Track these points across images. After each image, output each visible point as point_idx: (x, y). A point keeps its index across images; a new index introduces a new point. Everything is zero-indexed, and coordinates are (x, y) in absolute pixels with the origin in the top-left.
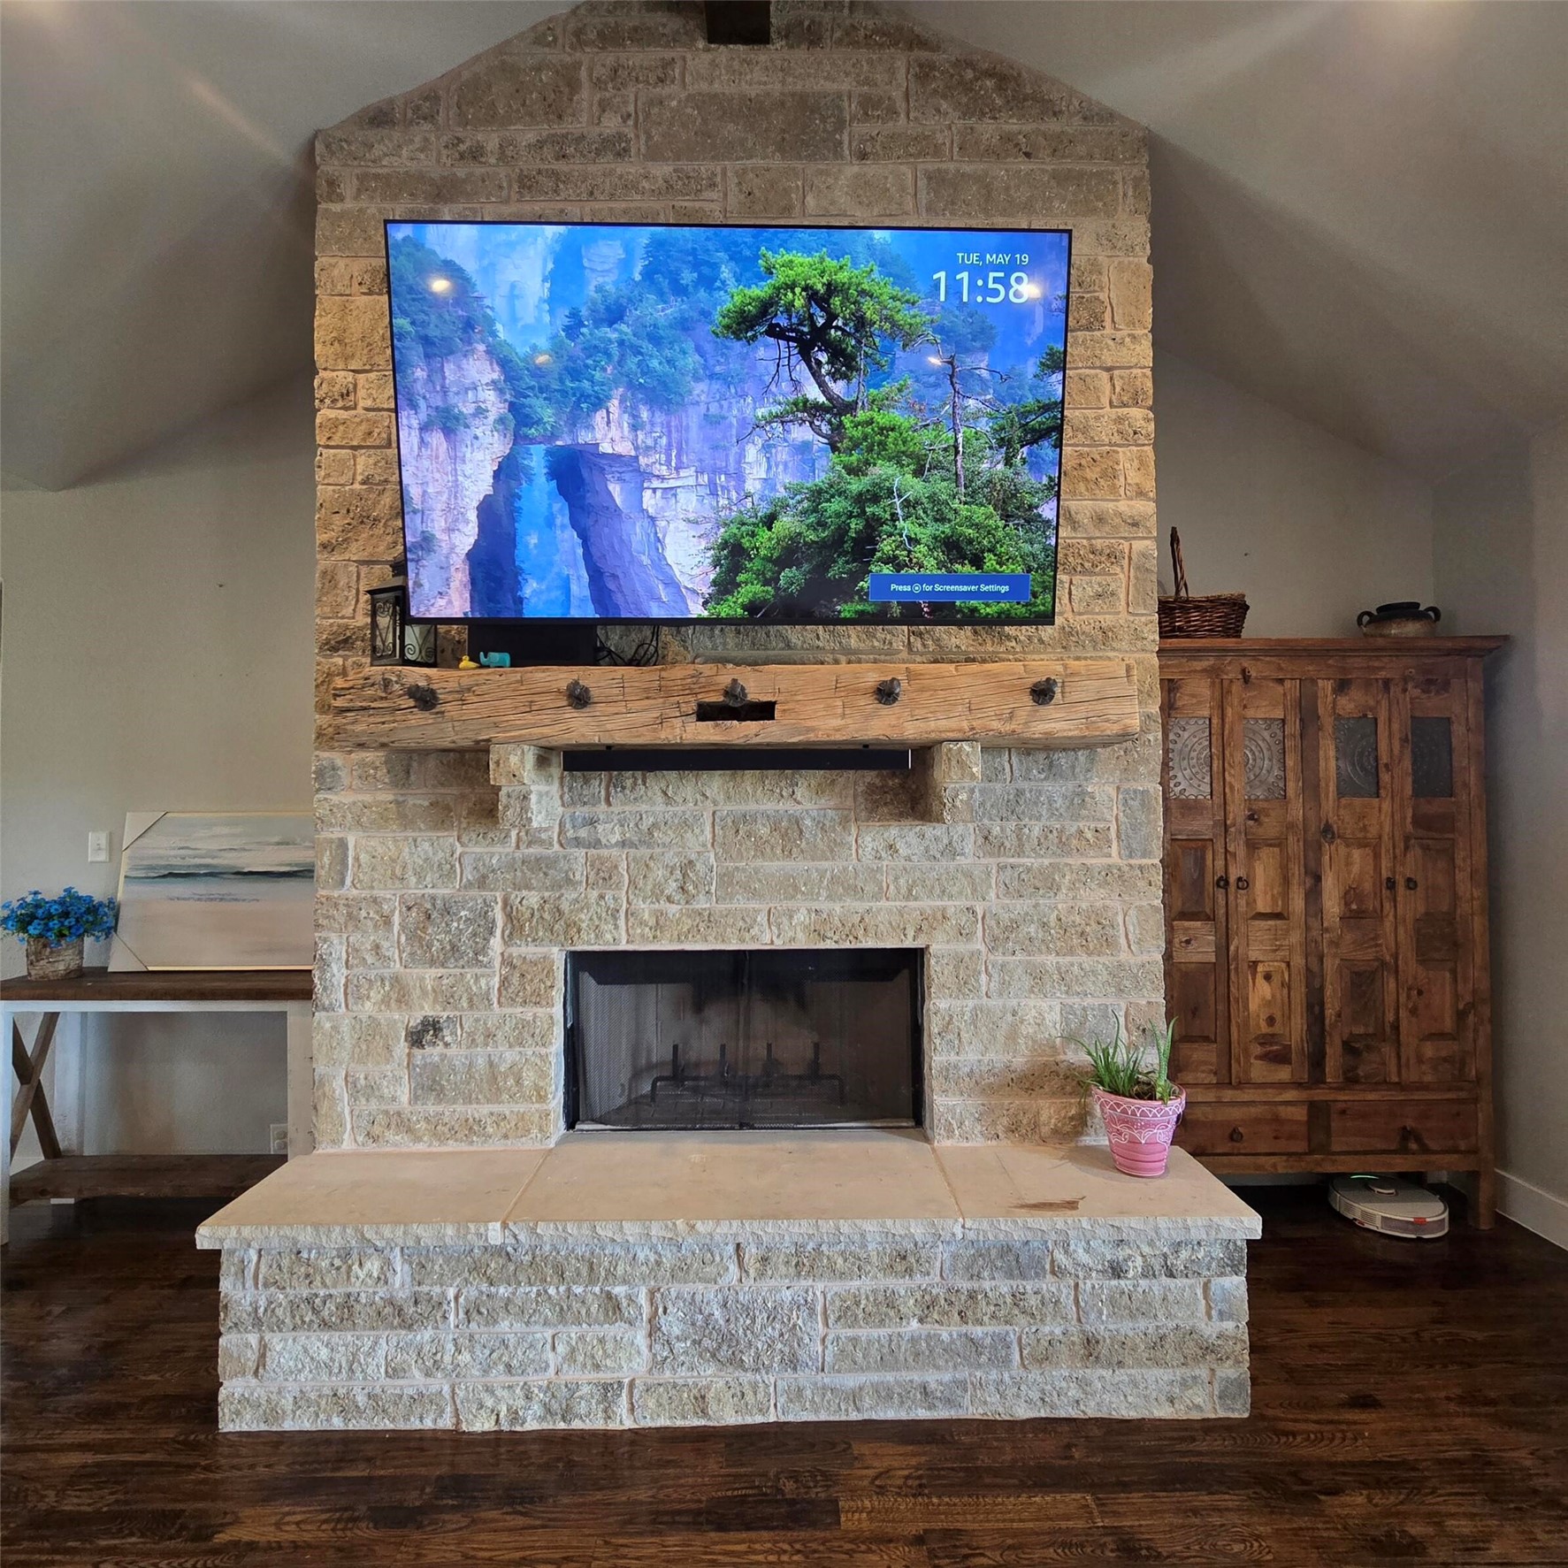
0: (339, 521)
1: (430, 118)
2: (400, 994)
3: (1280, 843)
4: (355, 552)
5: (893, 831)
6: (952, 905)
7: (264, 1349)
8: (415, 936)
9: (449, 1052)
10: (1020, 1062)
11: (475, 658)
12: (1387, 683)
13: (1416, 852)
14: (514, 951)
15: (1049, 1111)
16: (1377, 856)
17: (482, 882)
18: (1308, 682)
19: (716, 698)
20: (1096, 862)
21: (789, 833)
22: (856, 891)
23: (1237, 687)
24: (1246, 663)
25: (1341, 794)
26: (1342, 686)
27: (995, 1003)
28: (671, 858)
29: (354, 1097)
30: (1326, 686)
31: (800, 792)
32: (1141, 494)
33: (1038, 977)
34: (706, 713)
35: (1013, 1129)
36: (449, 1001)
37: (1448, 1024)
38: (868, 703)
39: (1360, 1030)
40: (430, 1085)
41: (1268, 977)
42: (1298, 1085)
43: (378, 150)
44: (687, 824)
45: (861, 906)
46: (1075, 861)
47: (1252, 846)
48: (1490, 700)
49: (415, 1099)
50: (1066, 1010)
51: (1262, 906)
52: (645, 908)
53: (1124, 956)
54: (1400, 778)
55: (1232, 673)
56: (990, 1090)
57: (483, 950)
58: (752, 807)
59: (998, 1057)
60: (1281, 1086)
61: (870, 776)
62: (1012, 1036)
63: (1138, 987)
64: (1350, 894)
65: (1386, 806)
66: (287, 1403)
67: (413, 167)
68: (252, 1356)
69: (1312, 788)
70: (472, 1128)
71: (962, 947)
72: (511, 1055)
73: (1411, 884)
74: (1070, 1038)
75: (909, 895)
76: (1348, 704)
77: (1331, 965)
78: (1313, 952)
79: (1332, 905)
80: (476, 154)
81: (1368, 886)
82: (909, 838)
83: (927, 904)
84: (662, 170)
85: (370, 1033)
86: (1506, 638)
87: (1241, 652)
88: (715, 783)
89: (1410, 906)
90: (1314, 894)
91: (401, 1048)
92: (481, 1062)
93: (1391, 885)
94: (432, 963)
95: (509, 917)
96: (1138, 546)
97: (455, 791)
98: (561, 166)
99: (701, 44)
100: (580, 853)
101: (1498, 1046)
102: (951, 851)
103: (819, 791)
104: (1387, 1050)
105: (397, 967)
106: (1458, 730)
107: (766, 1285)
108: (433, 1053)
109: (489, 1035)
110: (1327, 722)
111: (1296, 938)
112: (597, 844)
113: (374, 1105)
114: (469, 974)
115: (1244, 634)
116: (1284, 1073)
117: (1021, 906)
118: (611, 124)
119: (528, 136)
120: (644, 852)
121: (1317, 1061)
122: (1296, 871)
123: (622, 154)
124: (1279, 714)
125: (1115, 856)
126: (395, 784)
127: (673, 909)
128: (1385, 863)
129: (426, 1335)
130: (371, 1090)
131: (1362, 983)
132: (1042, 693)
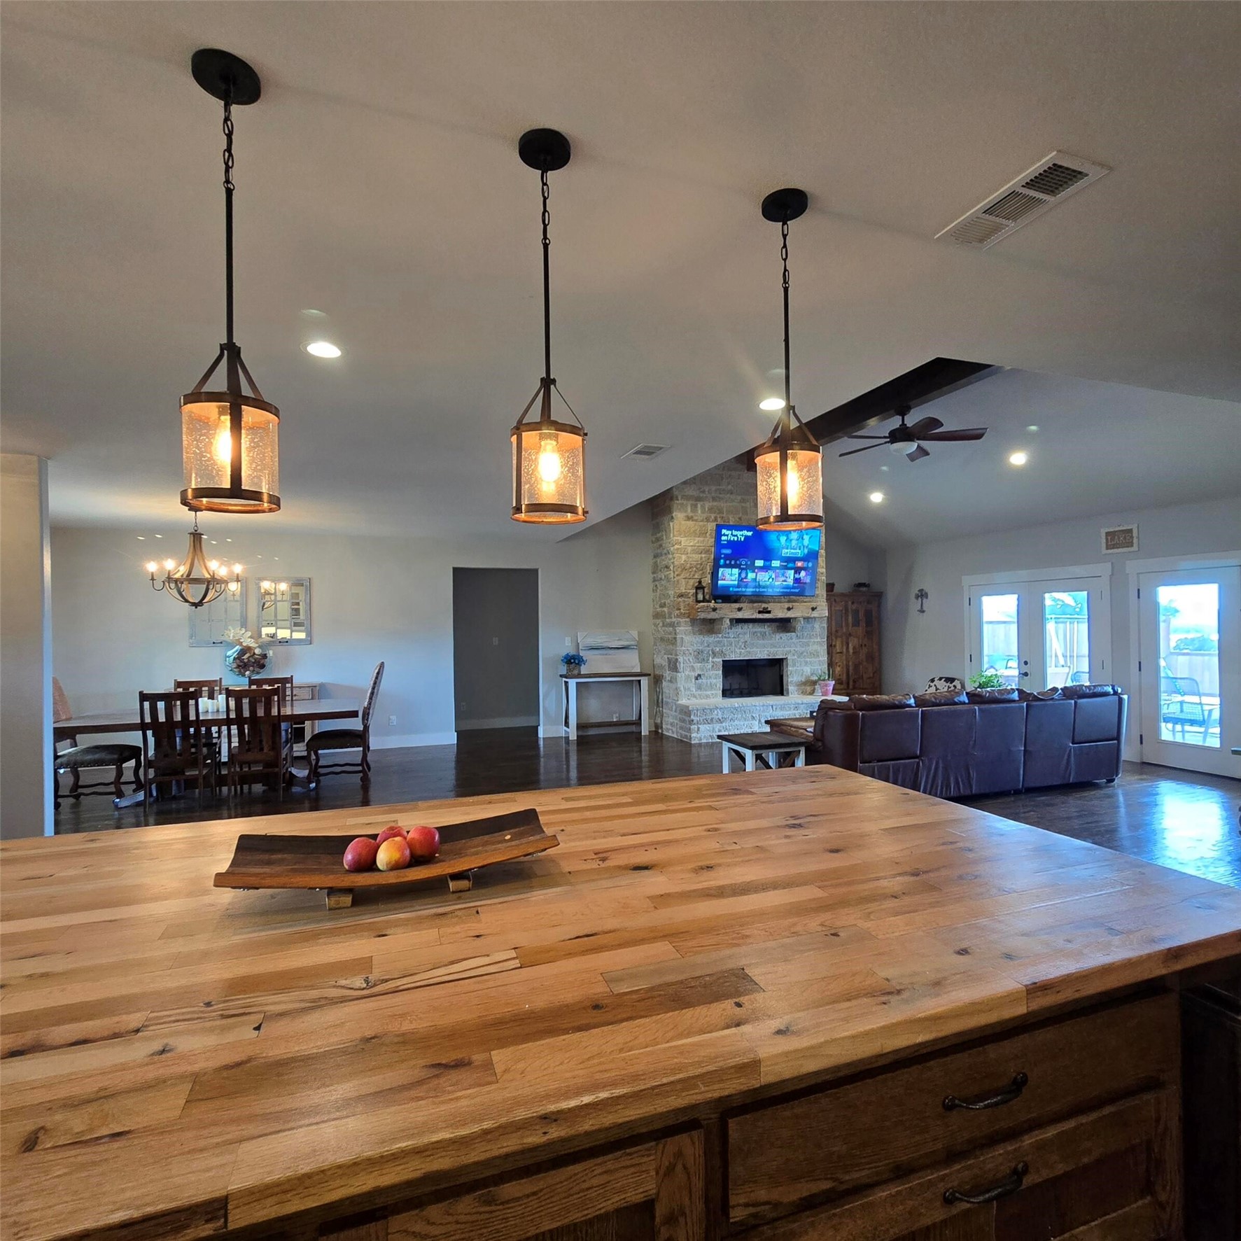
0: (680, 569)
1: (695, 483)
2: (693, 669)
3: (841, 637)
4: (682, 576)
5: (781, 635)
6: (792, 649)
7: (698, 729)
8: (696, 657)
9: (702, 681)
10: (803, 680)
11: (715, 601)
12: (861, 602)
13: (866, 639)
14: (714, 660)
15: (809, 689)
16: (859, 639)
17: (708, 646)
18: (847, 602)
19: (762, 610)
20: (816, 640)
21: (763, 635)
22: (776, 647)
23: (834, 603)
24: (836, 598)
25: (853, 626)
26: (853, 603)
27: (799, 668)
28: (742, 640)
29: (685, 691)
30: (850, 603)
31: (766, 627)
32: (823, 567)
33: (806, 663)
34: (760, 612)
35: (802, 693)
36: (703, 670)
37: (871, 675)
38: (786, 611)
39: (856, 677)
40: (699, 688)
41: (839, 666)
42: (845, 689)
43: (686, 490)
44: (745, 634)
45: (776, 650)
46: (812, 640)
47: (836, 638)
48: (879, 606)
49: (696, 691)
50: (811, 669)
51: (838, 651)
52: (738, 651)
53: (821, 659)
54: (863, 624)
55: (833, 600)
56: (798, 686)
57: (709, 660)
58: (756, 630)
59: (800, 679)
60: (841, 690)
61: (777, 624)
62: (802, 675)
63: (823, 665)
64: (854, 648)
65: (861, 628)
66: (702, 737)
67: (692, 494)
68: (696, 729)
69: (847, 625)
70: (707, 697)
71: (793, 658)
72: (715, 681)
73: (865, 645)
74: (812, 674)
75: (784, 647)
76: (854, 607)
77: (850, 663)
78: (848, 661)
79: (851, 651)
80: (704, 492)
81: (857, 646)
82: (785, 636)
83: (788, 649)
84: (739, 498)
85: (688, 677)
86: (882, 593)
87: (834, 595)
88: (751, 625)
89: (865, 650)
90: (848, 648)
91: (693, 680)
92: (709, 683)
93: (862, 645)
94: (699, 663)
95: (713, 653)
96: (823, 578)
97: (703, 627)
98: (721, 496)
99: (746, 471)
100: (726, 639)
101: (880, 680)
102: (791, 638)
103: (768, 626)
104: (861, 681)
105: (692, 664)
106: (874, 613)
107: (776, 713)
108: (700, 681)
109: (710, 677)
110: (850, 610)
111: (844, 657)
112: (729, 638)
113: (689, 692)
114: (706, 664)
115: (835, 591)
116: (842, 687)
117: (803, 649)
118: (730, 487)
119: (714, 488)
120: (737, 639)
121: (848, 684)
122: (845, 643)
123: (732, 493)
124: (841, 608)
125: (819, 640)
126: (691, 626)
127: (743, 651)
128: (860, 641)
129: (724, 724)
130: (689, 689)
131: (856, 667)
132: (813, 609)
